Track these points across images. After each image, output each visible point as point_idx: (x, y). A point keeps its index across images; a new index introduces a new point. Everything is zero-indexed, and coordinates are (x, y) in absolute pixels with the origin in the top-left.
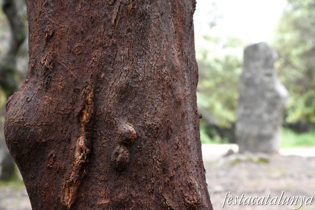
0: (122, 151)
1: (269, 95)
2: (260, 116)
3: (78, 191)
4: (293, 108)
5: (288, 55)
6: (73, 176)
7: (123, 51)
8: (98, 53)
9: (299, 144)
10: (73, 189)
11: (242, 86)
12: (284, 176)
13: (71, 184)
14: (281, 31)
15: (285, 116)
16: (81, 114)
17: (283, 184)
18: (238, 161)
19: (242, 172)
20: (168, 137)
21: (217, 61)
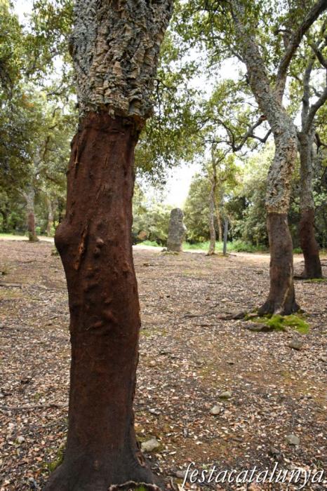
0: (98, 250)
1: (180, 229)
2: (176, 237)
3: (80, 264)
4: (190, 234)
5: (188, 214)
6: (78, 258)
7: (101, 210)
8: (90, 210)
9: (190, 248)
10: (78, 263)
11: (170, 225)
12: (182, 260)
13: (77, 261)
14: (186, 205)
15: (187, 237)
16: (82, 234)
17: (182, 263)
18: (166, 254)
19: (167, 258)
20: (117, 245)
21: (163, 214)
